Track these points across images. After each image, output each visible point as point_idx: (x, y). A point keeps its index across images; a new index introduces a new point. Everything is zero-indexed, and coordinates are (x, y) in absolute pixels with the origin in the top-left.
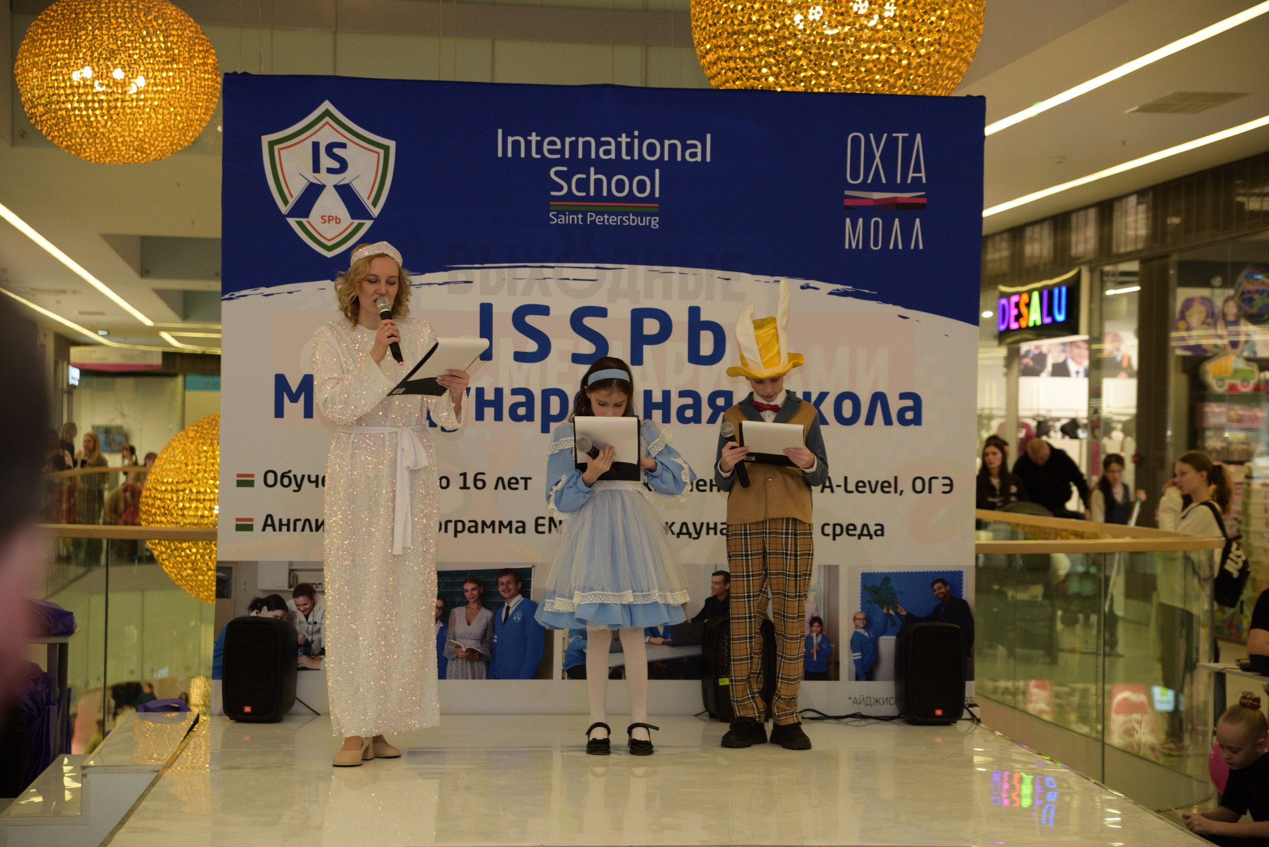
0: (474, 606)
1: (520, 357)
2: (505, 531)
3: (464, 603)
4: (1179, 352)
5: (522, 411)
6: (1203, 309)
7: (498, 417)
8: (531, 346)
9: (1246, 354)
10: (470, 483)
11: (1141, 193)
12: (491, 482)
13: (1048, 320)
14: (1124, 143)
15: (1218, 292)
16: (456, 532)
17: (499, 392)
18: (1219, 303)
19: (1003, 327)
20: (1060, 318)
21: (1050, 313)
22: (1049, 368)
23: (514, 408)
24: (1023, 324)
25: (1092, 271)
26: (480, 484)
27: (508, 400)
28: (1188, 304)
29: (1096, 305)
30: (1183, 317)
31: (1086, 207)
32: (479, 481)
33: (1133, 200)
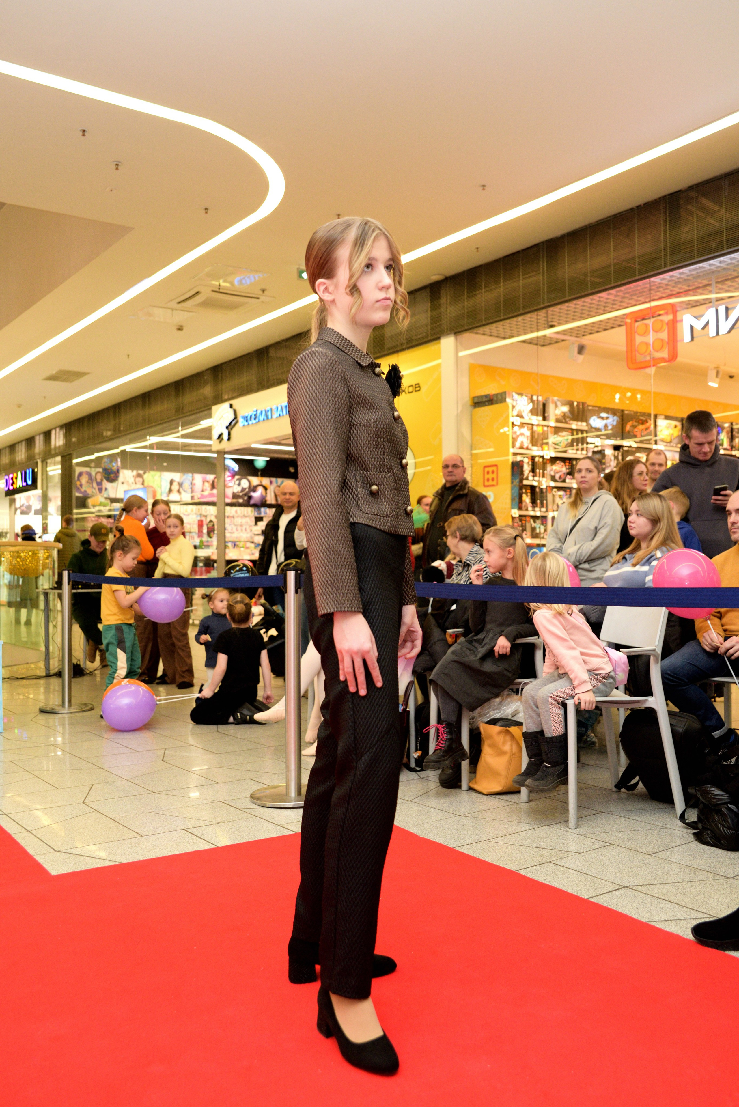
4: (77, 494)
6: (87, 476)
9: (105, 496)
11: (61, 427)
13: (24, 484)
14: (45, 397)
15: (93, 469)
18: (93, 474)
19: (7, 489)
20: (30, 482)
21: (26, 481)
22: (33, 512)
24: (15, 486)
25: (42, 462)
28: (80, 474)
29: (45, 477)
30: (79, 479)
31: (39, 434)
33: (58, 430)
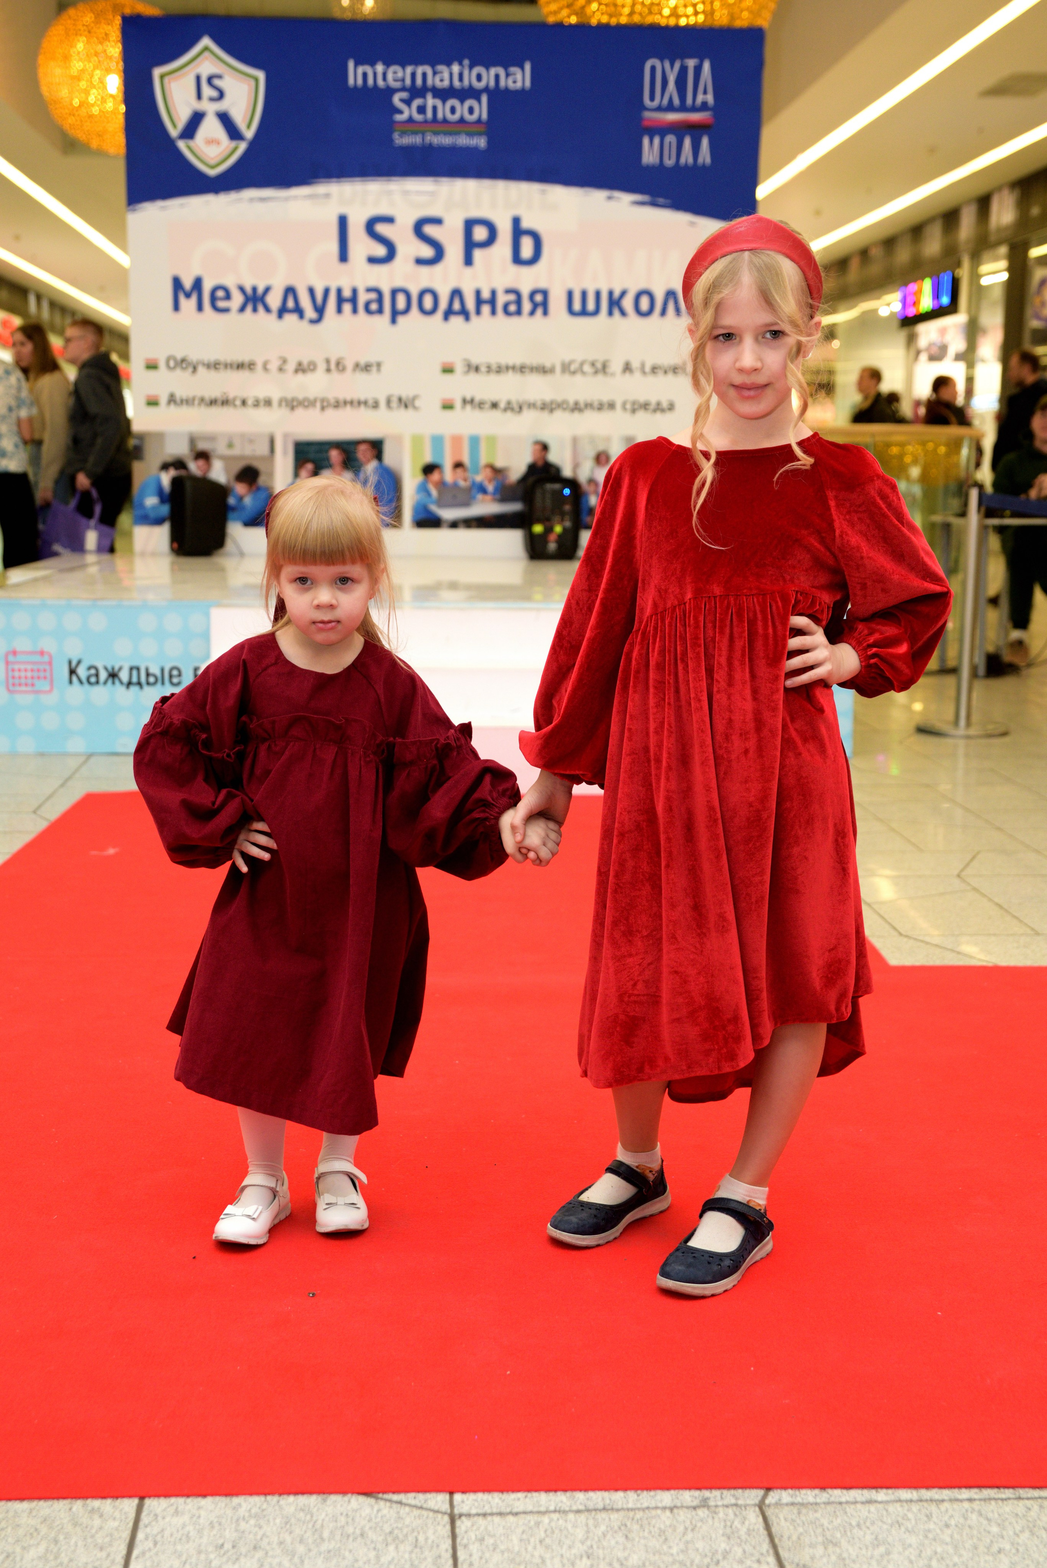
0: (338, 468)
1: (372, 260)
2: (362, 407)
3: (329, 466)
5: (374, 307)
7: (355, 311)
8: (380, 251)
10: (333, 366)
12: (350, 365)
16: (323, 408)
17: (355, 291)
23: (367, 305)
26: (341, 368)
27: (363, 298)
32: (340, 366)
33: (1005, 192)
